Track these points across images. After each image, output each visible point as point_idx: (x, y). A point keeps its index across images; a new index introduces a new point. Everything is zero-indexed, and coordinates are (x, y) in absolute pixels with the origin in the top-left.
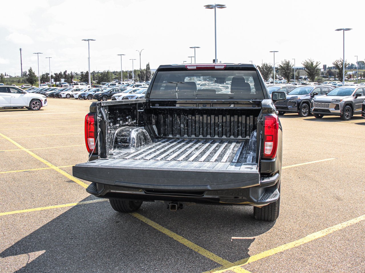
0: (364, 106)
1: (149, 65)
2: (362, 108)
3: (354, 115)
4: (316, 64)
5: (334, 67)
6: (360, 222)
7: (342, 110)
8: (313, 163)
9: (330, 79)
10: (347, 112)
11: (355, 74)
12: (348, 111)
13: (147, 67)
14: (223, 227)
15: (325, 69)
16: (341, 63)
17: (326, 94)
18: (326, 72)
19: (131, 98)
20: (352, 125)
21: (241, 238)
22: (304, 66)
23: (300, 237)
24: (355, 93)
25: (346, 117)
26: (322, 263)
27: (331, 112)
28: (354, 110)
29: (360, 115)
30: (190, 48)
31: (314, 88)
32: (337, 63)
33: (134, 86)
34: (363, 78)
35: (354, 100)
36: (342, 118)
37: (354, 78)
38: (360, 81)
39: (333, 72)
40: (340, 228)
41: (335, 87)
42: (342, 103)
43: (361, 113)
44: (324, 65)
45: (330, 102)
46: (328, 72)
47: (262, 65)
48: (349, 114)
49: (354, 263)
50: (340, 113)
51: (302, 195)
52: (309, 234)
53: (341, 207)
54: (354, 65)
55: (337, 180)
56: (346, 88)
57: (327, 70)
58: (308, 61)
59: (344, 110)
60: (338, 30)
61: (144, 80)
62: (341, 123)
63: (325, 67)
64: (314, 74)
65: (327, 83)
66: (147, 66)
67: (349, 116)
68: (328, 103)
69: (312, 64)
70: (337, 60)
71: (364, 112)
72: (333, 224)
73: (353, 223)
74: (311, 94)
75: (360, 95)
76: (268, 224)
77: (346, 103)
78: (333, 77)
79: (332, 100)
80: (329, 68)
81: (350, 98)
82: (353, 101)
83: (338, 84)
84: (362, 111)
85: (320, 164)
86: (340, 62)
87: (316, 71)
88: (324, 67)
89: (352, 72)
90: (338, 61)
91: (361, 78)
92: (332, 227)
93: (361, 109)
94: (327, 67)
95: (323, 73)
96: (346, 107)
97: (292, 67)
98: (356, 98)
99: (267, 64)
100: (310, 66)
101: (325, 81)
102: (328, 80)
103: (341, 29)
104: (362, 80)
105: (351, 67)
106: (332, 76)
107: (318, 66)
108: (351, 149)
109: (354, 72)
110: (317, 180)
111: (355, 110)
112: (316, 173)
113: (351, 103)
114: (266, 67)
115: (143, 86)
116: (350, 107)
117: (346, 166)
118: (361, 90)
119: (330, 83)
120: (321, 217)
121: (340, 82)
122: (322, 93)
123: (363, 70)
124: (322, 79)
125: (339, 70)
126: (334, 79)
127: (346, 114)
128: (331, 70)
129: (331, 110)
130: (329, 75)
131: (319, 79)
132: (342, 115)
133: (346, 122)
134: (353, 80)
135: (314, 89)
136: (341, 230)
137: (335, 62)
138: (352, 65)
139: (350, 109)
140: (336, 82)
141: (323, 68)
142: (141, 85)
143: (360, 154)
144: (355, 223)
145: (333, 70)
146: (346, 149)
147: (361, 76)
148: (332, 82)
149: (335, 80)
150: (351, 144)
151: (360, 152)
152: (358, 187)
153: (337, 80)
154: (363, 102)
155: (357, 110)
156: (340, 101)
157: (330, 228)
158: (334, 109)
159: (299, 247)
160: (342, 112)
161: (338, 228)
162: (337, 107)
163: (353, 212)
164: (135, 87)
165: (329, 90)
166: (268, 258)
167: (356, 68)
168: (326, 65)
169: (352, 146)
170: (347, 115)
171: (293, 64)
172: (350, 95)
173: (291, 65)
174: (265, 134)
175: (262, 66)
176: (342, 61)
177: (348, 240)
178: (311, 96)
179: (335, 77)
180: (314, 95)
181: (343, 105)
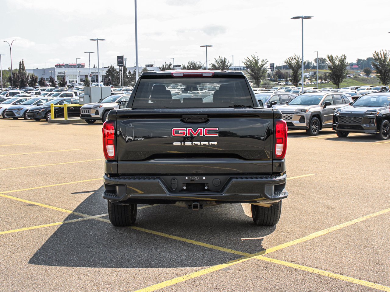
0: (335, 118)
1: (24, 63)
2: (332, 120)
3: (323, 130)
4: (261, 62)
5: (284, 67)
6: (355, 223)
7: (308, 123)
8: (292, 179)
9: (280, 84)
10: (314, 124)
11: (313, 76)
12: (316, 124)
13: (20, 66)
14: (227, 232)
15: (272, 69)
16: (296, 61)
17: (287, 103)
18: (274, 73)
19: (17, 111)
20: (321, 140)
21: (250, 239)
22: (245, 66)
23: (303, 236)
24: (323, 102)
25: (313, 131)
26: (331, 251)
27: (295, 125)
28: (322, 123)
29: (331, 129)
30: (91, 40)
31: (271, 96)
32: (290, 61)
33: (7, 94)
34: (323, 82)
35: (323, 111)
36: (308, 133)
37: (312, 82)
38: (320, 85)
39: (283, 74)
40: (338, 228)
41: (298, 94)
42: (308, 114)
43: (332, 126)
44: (270, 64)
45: (293, 113)
46: (277, 73)
47: (188, 64)
48: (317, 127)
49: (358, 249)
50: (306, 127)
51: (291, 206)
52: (311, 233)
53: (334, 214)
54: (311, 63)
55: (322, 193)
56: (312, 96)
57: (275, 71)
58: (251, 58)
59: (310, 123)
60: (295, 18)
61: (17, 86)
62: (308, 138)
63: (272, 66)
64: (260, 77)
65: (278, 88)
66: (21, 64)
67: (317, 130)
68: (291, 115)
69: (257, 63)
70: (290, 58)
71: (335, 124)
72: (330, 225)
73: (349, 224)
74: (268, 104)
75: (330, 104)
76: (269, 228)
77: (313, 114)
78: (284, 80)
79: (296, 110)
80: (277, 68)
81: (318, 108)
82: (321, 111)
83: (293, 90)
84: (333, 123)
85: (299, 179)
86: (294, 60)
87: (263, 73)
88: (270, 66)
89: (308, 73)
90: (292, 58)
91: (322, 81)
92: (331, 228)
93: (332, 122)
94: (275, 66)
95: (269, 76)
96: (313, 119)
97: (229, 67)
98: (325, 107)
99: (195, 62)
100: (253, 65)
101: (274, 85)
102: (278, 85)
103: (298, 18)
104: (322, 85)
105: (308, 66)
106: (282, 79)
107: (264, 66)
108: (328, 166)
109: (312, 73)
110: (302, 193)
111: (324, 123)
112: (299, 188)
113: (318, 113)
114: (193, 66)
115: (21, 94)
116: (319, 120)
117: (328, 181)
118: (331, 98)
119: (281, 89)
120: (317, 221)
121: (295, 87)
122: (282, 102)
123: (323, 70)
124: (269, 83)
125: (293, 70)
126: (285, 83)
127: (313, 128)
128: (281, 70)
129: (295, 123)
130: (279, 78)
131: (265, 84)
132: (308, 129)
133: (313, 138)
134: (311, 84)
135: (271, 98)
136: (339, 230)
137: (288, 60)
138: (309, 63)
139: (318, 122)
140: (289, 88)
141: (269, 68)
142: (19, 93)
143: (339, 170)
144: (351, 224)
145: (283, 71)
146: (323, 166)
147: (321, 78)
148: (284, 87)
149: (287, 84)
150: (327, 161)
151: (340, 168)
152: (346, 198)
153: (290, 85)
154: (333, 112)
155: (326, 122)
156: (305, 111)
157: (329, 228)
158: (299, 122)
159: (307, 242)
160: (309, 125)
161: (336, 228)
162: (302, 119)
163: (347, 217)
164: (10, 95)
165: (290, 98)
166: (282, 250)
167: (314, 68)
168: (273, 64)
169: (328, 162)
170: (315, 129)
171: (231, 62)
172: (318, 104)
173: (228, 64)
174: (276, 137)
175: (188, 66)
176: (297, 59)
177: (348, 236)
178: (267, 106)
179: (287, 81)
180: (272, 104)
181: (309, 117)
